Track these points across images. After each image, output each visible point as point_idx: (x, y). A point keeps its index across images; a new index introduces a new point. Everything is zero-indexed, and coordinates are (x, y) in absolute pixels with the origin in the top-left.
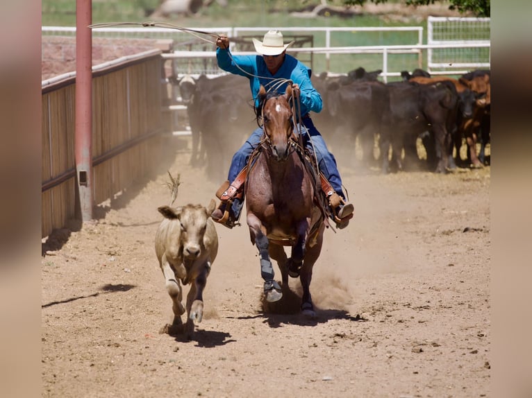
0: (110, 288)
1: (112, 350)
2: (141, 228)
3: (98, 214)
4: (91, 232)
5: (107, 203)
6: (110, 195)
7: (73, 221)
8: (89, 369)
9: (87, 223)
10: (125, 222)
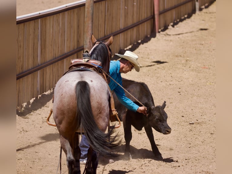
0: (202, 29)
1: (201, 46)
2: (212, 14)
3: (201, 10)
4: (198, 14)
5: (203, 7)
6: (204, 5)
7: (194, 11)
8: (195, 50)
9: (197, 12)
10: (208, 12)
